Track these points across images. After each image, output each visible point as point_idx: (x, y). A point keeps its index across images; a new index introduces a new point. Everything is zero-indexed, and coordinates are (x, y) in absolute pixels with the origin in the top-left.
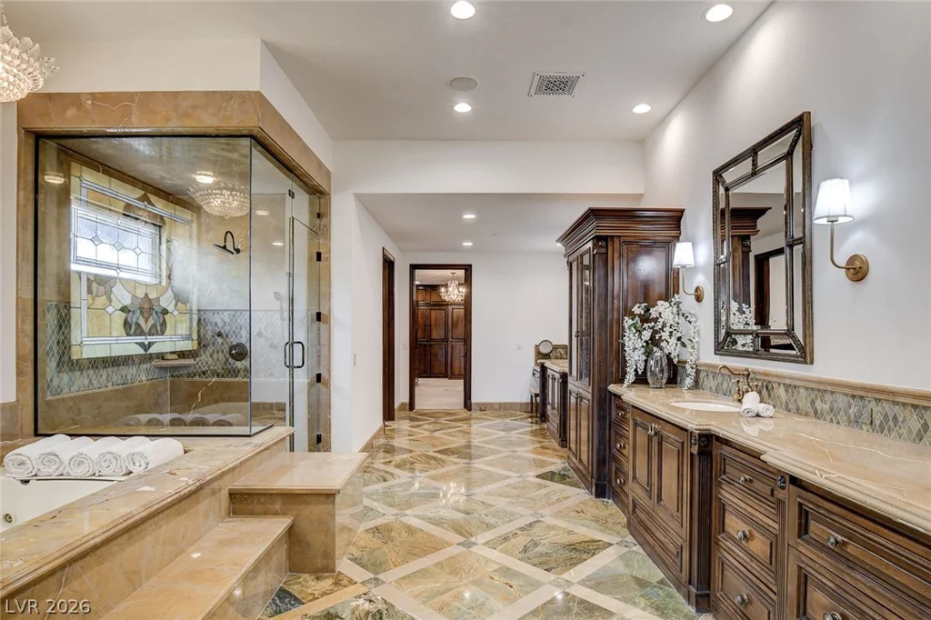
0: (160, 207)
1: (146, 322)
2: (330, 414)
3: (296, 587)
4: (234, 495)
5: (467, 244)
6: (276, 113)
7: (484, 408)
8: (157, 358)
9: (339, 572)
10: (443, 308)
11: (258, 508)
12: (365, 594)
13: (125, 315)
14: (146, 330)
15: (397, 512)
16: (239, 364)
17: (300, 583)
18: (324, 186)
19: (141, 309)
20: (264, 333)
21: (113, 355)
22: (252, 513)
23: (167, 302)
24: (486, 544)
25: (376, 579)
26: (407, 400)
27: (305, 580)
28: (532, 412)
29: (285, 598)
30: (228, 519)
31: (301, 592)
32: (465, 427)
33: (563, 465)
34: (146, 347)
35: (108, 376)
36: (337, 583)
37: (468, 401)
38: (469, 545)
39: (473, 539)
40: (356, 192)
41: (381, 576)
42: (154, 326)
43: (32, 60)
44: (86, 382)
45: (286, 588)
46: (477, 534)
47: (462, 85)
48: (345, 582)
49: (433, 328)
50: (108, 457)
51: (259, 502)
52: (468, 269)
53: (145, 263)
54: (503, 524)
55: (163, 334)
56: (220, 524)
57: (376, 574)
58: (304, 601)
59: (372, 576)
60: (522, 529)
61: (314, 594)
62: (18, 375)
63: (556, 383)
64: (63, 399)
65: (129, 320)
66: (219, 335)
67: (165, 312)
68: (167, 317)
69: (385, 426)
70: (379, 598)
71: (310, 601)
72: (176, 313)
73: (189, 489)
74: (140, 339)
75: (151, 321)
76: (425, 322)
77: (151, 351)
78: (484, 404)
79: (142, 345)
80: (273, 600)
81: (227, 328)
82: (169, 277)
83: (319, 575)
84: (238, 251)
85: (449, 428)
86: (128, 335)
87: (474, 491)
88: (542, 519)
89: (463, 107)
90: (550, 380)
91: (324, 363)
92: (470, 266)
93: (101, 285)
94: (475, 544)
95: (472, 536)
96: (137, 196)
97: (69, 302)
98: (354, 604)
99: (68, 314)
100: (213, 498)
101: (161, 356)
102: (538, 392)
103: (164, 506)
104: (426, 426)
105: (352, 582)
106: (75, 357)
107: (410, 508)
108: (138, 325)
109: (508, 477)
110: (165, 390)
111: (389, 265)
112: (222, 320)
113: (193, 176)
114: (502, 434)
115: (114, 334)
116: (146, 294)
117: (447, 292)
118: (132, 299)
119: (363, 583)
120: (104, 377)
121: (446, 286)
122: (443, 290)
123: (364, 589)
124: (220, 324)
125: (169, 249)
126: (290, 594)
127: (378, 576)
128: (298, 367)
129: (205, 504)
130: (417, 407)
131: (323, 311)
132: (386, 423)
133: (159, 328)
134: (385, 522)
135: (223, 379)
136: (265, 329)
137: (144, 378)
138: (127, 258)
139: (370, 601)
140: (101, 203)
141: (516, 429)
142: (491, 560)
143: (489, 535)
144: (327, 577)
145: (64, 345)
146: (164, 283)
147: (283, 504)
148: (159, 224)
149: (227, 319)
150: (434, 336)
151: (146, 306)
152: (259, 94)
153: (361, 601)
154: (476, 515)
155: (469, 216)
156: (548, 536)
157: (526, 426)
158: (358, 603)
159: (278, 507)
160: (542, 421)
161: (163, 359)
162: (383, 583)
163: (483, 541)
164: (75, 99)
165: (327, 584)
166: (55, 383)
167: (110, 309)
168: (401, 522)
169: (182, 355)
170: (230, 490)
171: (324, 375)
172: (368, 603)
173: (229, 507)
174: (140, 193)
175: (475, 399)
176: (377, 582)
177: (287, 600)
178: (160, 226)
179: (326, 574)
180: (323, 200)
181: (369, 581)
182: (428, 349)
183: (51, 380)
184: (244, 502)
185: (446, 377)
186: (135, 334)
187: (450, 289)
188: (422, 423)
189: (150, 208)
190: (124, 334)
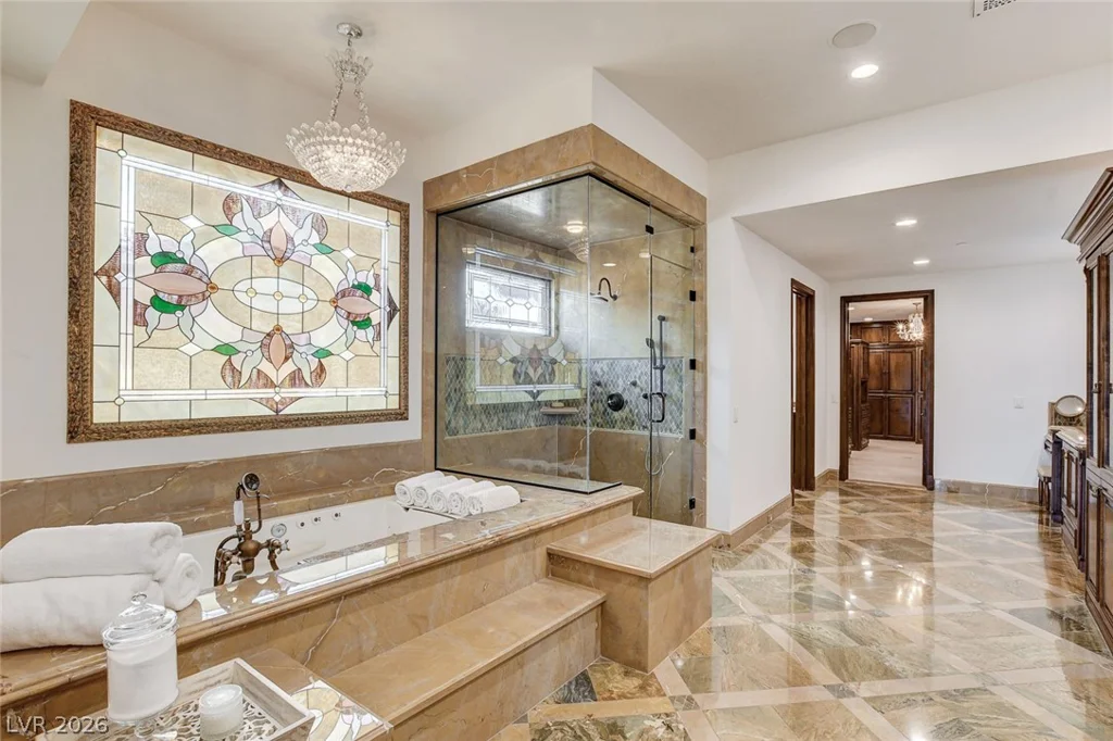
0: (548, 263)
1: (535, 370)
2: (705, 476)
3: (599, 675)
4: (551, 555)
5: (921, 262)
6: (616, 143)
7: (954, 490)
8: (546, 405)
9: (653, 674)
10: (907, 350)
11: (573, 574)
12: (667, 715)
13: (514, 365)
14: (535, 380)
15: (761, 614)
16: (616, 415)
17: (605, 672)
18: (696, 215)
19: (530, 359)
20: (638, 382)
21: (504, 401)
22: (567, 579)
23: (555, 352)
24: (868, 700)
25: (690, 699)
26: (835, 465)
27: (613, 672)
28: (1041, 502)
29: (582, 684)
30: (545, 580)
31: (601, 684)
32: (915, 512)
33: (1074, 604)
34: (535, 395)
35: (499, 420)
36: (642, 688)
37: (929, 477)
38: (841, 692)
39: (852, 686)
40: (736, 215)
41: (697, 697)
42: (543, 375)
43: (379, 148)
44: (479, 426)
45: (590, 673)
46: (864, 680)
47: (855, 36)
48: (652, 689)
49: (893, 377)
50: (456, 496)
51: (574, 568)
52: (928, 297)
53: (535, 315)
54: (915, 675)
55: (551, 382)
56: (535, 584)
57: (694, 691)
58: (598, 697)
59: (686, 691)
60: (945, 694)
61: (612, 692)
62: (423, 417)
63: (1074, 466)
64: (458, 440)
65: (518, 370)
66: (599, 384)
67: (554, 362)
68: (556, 367)
69: (794, 496)
70: (681, 727)
71: (604, 699)
72: (564, 362)
73: (484, 543)
74: (530, 387)
75: (540, 371)
76: (881, 369)
77: (539, 399)
78: (954, 483)
79: (530, 393)
80: (570, 683)
81: (605, 377)
82: (557, 328)
83: (630, 669)
84: (615, 298)
85: (888, 511)
86: (517, 384)
87: (887, 611)
88: (992, 689)
89: (864, 71)
90: (1066, 460)
91: (699, 417)
92: (932, 291)
93: (493, 340)
94: (852, 694)
95: (853, 680)
96: (527, 255)
97: (465, 355)
98: (648, 723)
99: (464, 366)
100: (524, 555)
101: (549, 404)
102: (1050, 475)
103: (453, 556)
104: (855, 504)
105: (660, 692)
106: (469, 403)
107: (780, 613)
108: (526, 374)
109: (955, 601)
110: (553, 437)
111: (804, 299)
112: (602, 369)
113: (565, 227)
114: (973, 531)
115: (505, 382)
116: (535, 346)
117: (908, 329)
118: (522, 350)
119: (672, 699)
120: (495, 421)
121: (905, 322)
122: (900, 326)
123: (669, 708)
124: (600, 373)
125: (557, 301)
126: (589, 682)
127: (694, 696)
128: (658, 421)
129: (513, 560)
130: (851, 476)
131: (699, 359)
132: (796, 491)
133: (547, 377)
134: (741, 622)
135: (602, 429)
136: (640, 378)
137: (532, 424)
138: (518, 313)
139: (669, 727)
140: (492, 264)
141: (999, 527)
142: (868, 730)
143: (881, 687)
144: (637, 676)
145: (461, 392)
146: (553, 334)
147: (596, 576)
148: (548, 279)
149: (606, 369)
150: (895, 385)
151: (535, 356)
152: (592, 127)
153: (659, 722)
154: (874, 648)
155: (907, 222)
156: (993, 723)
157: (1027, 524)
158: (653, 724)
159: (591, 578)
160: (1055, 520)
161: (551, 407)
162: (697, 707)
163: (868, 695)
164: (454, 177)
165: (633, 683)
166: (453, 424)
167: (501, 360)
168: (759, 628)
169: (567, 403)
170: (548, 549)
171: (699, 432)
172: (665, 727)
173: (547, 567)
174: (528, 251)
175: (940, 474)
176: (690, 703)
177: (582, 689)
178: (550, 281)
179: (637, 671)
180: (697, 232)
181: (680, 699)
182: (885, 402)
183: (449, 422)
184: (561, 566)
185: (913, 440)
186: (524, 383)
187: (911, 325)
188: (850, 498)
189: (539, 264)
190: (513, 382)
